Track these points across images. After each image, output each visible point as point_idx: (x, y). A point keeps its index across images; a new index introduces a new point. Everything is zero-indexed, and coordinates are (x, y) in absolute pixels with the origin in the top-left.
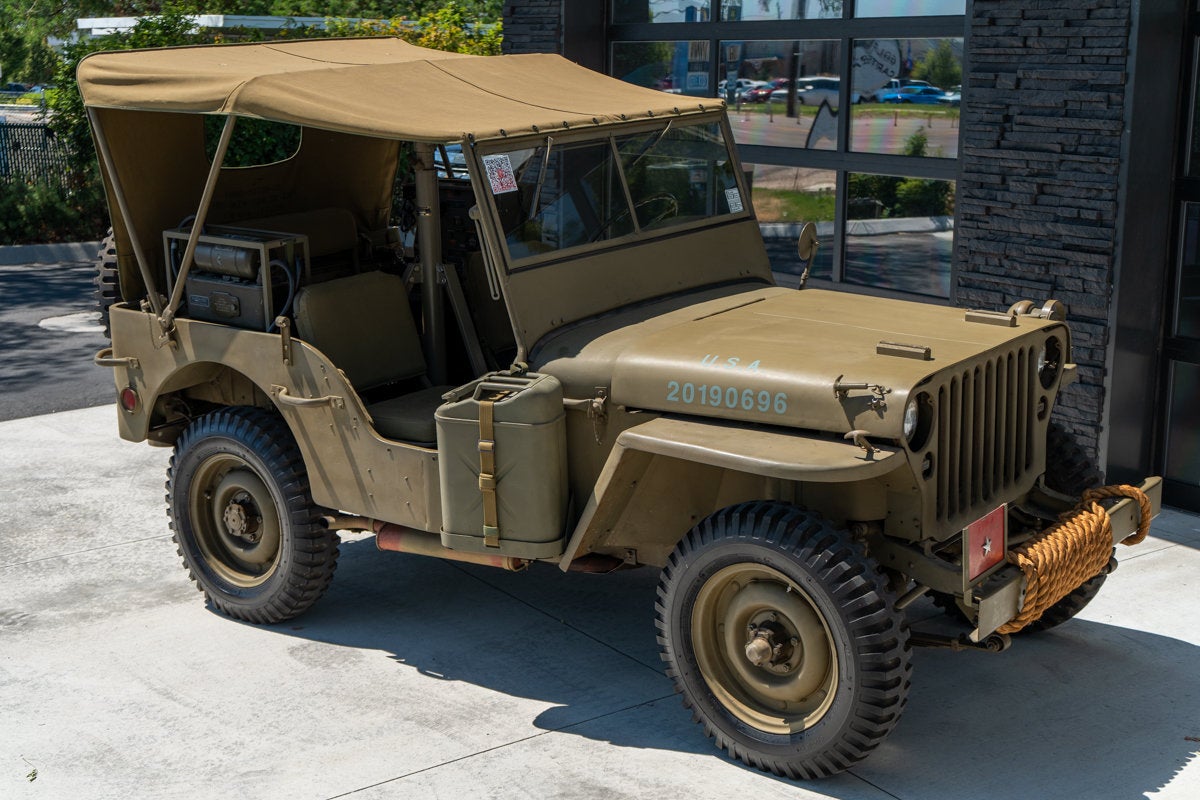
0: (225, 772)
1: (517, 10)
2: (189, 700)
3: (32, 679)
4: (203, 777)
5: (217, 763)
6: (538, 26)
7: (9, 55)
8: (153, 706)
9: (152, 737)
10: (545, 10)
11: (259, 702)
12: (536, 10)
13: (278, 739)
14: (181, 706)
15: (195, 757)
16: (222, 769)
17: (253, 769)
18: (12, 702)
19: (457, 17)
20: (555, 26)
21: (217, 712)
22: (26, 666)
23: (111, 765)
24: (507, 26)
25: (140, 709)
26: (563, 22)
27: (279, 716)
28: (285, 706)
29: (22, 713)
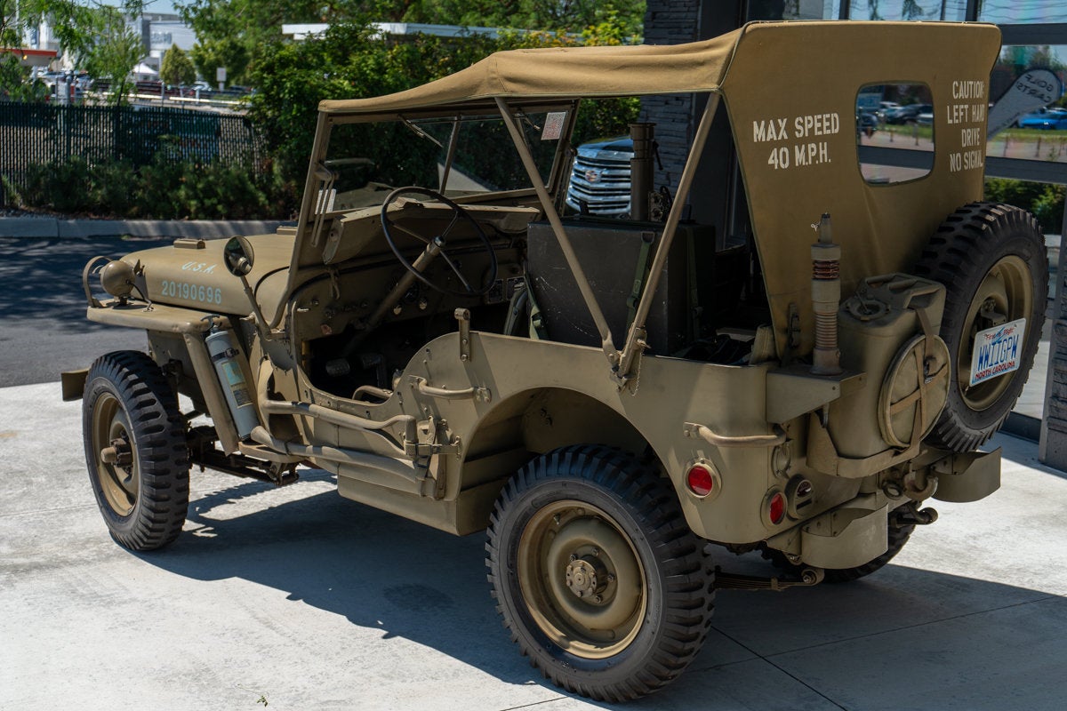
0: (306, 699)
1: (658, 15)
2: (286, 630)
3: (150, 600)
4: (286, 702)
5: (301, 690)
6: (676, 30)
7: (234, 61)
8: (253, 633)
9: (247, 661)
10: (684, 15)
11: (348, 637)
12: (675, 15)
13: (361, 672)
14: (278, 635)
15: (283, 683)
16: (304, 696)
17: (334, 698)
18: (128, 619)
19: (616, 31)
20: (691, 30)
21: (309, 643)
22: (147, 588)
23: (205, 683)
24: (647, 31)
25: (241, 635)
26: (699, 27)
27: (365, 651)
28: (372, 643)
29: (136, 629)
